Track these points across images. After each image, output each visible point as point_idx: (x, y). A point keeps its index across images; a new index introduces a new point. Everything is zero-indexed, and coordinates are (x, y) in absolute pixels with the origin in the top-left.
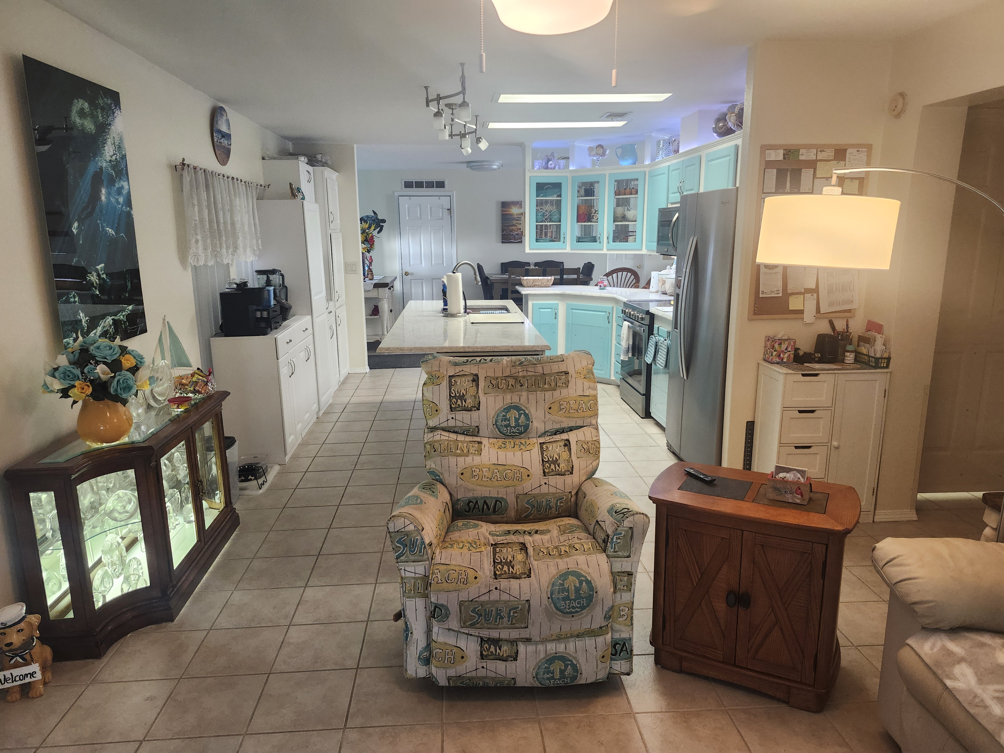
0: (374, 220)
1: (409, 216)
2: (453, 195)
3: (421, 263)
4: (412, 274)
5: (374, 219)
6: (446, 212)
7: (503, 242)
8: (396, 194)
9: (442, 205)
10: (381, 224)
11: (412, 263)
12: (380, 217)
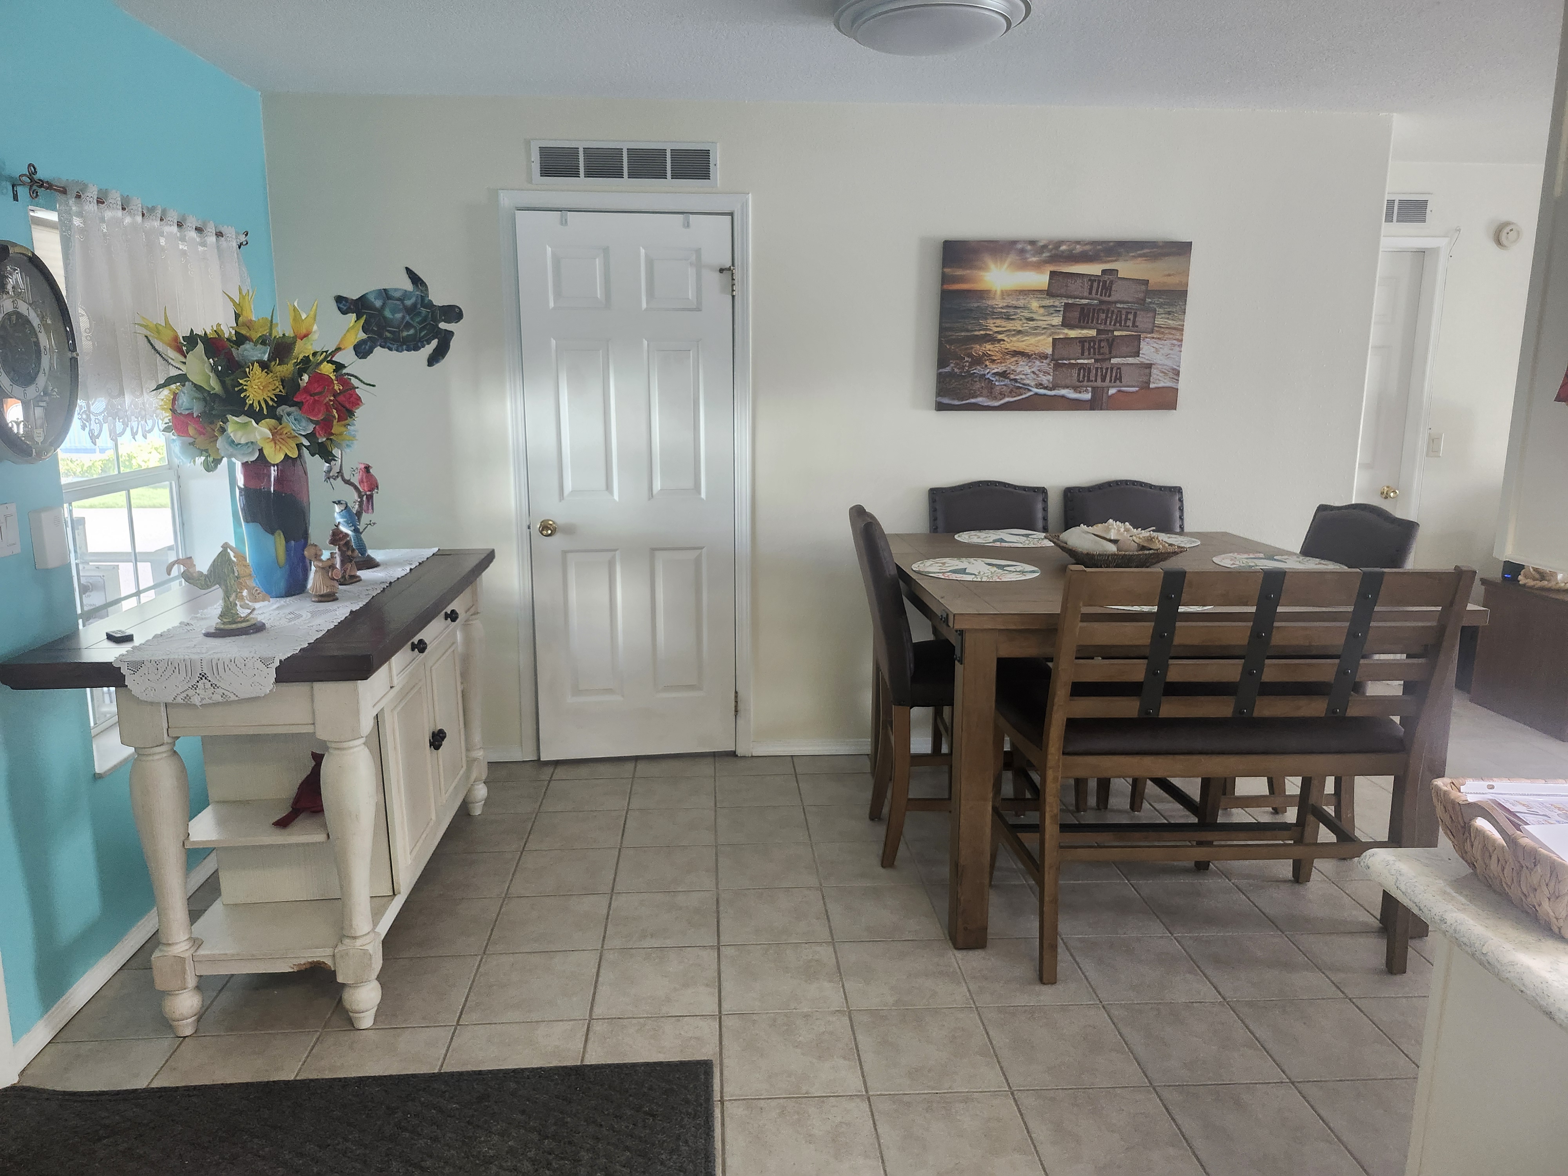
0: (411, 310)
1: (558, 295)
2: (744, 206)
3: (609, 487)
4: (570, 530)
5: (415, 305)
6: (713, 279)
7: (941, 407)
8: (506, 200)
9: (698, 252)
10: (443, 325)
11: (568, 486)
12: (438, 297)
